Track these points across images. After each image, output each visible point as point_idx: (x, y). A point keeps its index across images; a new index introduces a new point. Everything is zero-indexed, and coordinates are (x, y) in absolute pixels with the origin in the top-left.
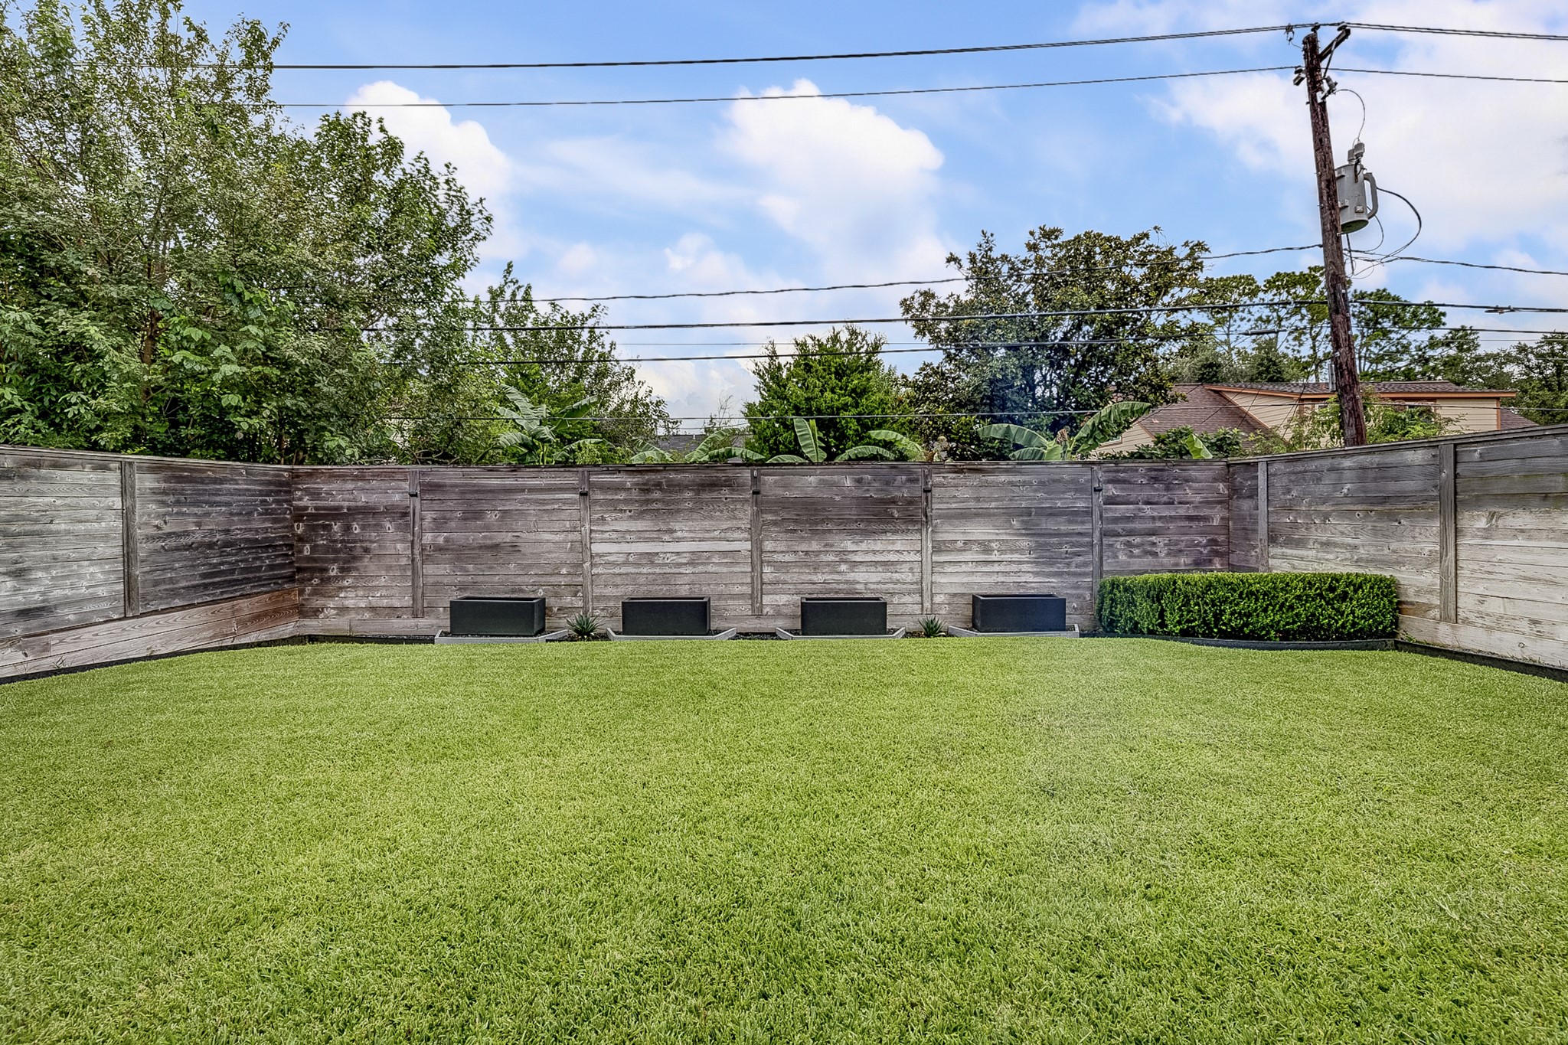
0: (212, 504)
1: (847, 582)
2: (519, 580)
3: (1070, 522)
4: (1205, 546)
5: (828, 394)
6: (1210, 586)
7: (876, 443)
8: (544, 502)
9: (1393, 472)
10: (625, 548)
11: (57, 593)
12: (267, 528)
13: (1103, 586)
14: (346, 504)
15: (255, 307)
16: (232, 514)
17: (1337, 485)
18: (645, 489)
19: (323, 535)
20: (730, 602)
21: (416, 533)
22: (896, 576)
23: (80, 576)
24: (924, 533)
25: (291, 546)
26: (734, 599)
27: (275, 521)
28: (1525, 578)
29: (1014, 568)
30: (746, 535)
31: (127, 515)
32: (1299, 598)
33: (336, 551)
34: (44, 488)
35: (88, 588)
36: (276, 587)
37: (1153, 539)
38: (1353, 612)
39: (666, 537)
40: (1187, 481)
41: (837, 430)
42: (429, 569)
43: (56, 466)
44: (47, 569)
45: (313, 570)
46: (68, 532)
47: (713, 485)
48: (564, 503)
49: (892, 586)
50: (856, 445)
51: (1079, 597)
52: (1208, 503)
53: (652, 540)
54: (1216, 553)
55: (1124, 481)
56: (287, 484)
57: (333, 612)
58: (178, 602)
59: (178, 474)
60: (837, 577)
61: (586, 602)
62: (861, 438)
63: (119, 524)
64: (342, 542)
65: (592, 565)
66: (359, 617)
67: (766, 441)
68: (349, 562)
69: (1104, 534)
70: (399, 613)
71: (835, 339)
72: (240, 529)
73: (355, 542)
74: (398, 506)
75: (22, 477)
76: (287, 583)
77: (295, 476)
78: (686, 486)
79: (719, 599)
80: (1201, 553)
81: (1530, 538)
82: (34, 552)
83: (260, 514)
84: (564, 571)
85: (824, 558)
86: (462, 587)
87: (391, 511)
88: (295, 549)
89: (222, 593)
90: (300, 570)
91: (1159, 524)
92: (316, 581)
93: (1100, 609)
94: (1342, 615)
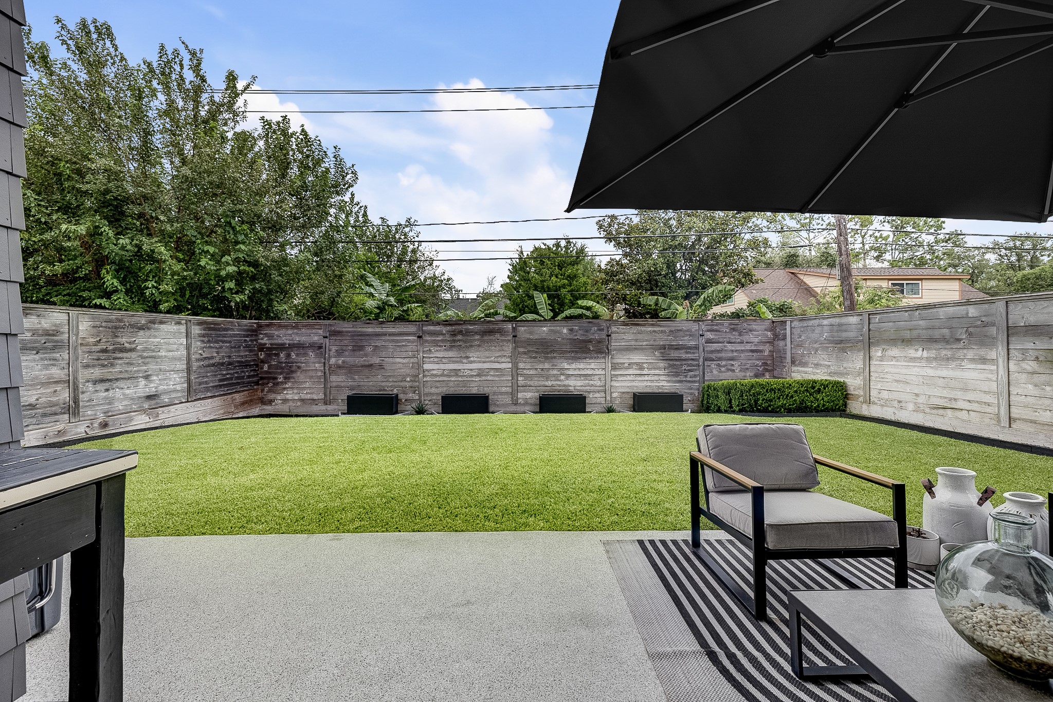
0: (223, 342)
1: (564, 386)
2: (383, 384)
3: (687, 353)
4: (761, 366)
5: (553, 278)
6: (752, 386)
7: (582, 307)
8: (397, 341)
9: (844, 327)
10: (442, 366)
11: (161, 387)
12: (246, 355)
13: (704, 388)
14: (288, 342)
15: (241, 234)
16: (232, 347)
17: (821, 334)
18: (454, 334)
19: (275, 359)
20: (500, 397)
21: (327, 358)
22: (591, 382)
23: (170, 379)
24: (607, 359)
25: (257, 365)
26: (502, 395)
27: (251, 351)
28: (896, 381)
29: (656, 378)
30: (509, 360)
31: (188, 347)
32: (796, 392)
33: (282, 368)
34: (156, 334)
35: (173, 385)
36: (251, 388)
37: (732, 362)
38: (823, 399)
39: (465, 361)
40: (751, 331)
41: (559, 299)
42: (333, 378)
43: (161, 323)
44: (157, 375)
45: (269, 378)
46: (166, 357)
47: (491, 332)
48: (408, 342)
49: (589, 388)
50: (570, 308)
51: (691, 394)
52: (762, 342)
53: (457, 362)
54: (767, 370)
55: (717, 331)
56: (255, 331)
57: (280, 402)
58: (209, 394)
59: (209, 326)
60: (559, 383)
61: (420, 397)
62: (573, 304)
63: (185, 352)
64: (285, 363)
65: (424, 376)
66: (294, 405)
67: (518, 305)
68: (289, 374)
69: (705, 359)
70: (316, 402)
71: (558, 245)
72: (235, 356)
73: (293, 363)
74: (316, 343)
75: (149, 329)
76: (255, 385)
77: (260, 326)
78: (476, 333)
79: (494, 395)
80: (759, 370)
81: (897, 361)
82: (152, 367)
83: (244, 347)
84: (408, 379)
85: (552, 372)
86: (352, 388)
87: (312, 346)
88: (259, 367)
89: (228, 390)
90: (262, 378)
91: (735, 354)
92: (271, 385)
93: (703, 401)
94: (818, 401)
